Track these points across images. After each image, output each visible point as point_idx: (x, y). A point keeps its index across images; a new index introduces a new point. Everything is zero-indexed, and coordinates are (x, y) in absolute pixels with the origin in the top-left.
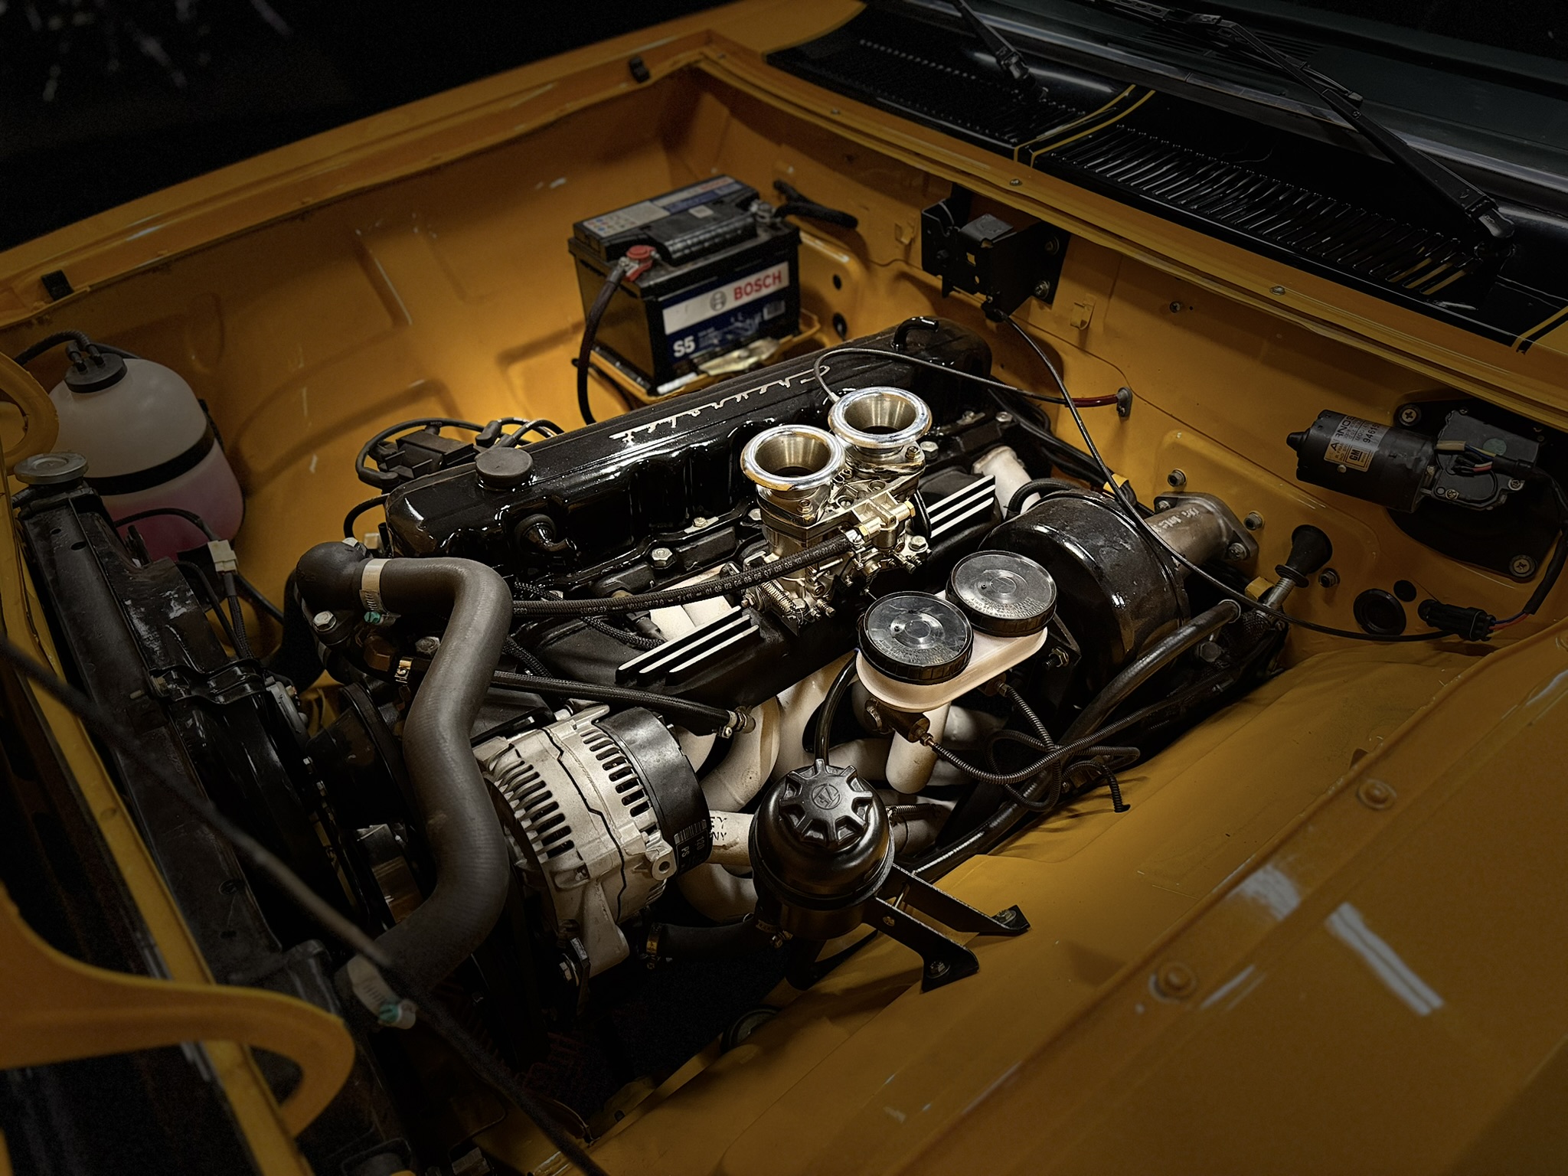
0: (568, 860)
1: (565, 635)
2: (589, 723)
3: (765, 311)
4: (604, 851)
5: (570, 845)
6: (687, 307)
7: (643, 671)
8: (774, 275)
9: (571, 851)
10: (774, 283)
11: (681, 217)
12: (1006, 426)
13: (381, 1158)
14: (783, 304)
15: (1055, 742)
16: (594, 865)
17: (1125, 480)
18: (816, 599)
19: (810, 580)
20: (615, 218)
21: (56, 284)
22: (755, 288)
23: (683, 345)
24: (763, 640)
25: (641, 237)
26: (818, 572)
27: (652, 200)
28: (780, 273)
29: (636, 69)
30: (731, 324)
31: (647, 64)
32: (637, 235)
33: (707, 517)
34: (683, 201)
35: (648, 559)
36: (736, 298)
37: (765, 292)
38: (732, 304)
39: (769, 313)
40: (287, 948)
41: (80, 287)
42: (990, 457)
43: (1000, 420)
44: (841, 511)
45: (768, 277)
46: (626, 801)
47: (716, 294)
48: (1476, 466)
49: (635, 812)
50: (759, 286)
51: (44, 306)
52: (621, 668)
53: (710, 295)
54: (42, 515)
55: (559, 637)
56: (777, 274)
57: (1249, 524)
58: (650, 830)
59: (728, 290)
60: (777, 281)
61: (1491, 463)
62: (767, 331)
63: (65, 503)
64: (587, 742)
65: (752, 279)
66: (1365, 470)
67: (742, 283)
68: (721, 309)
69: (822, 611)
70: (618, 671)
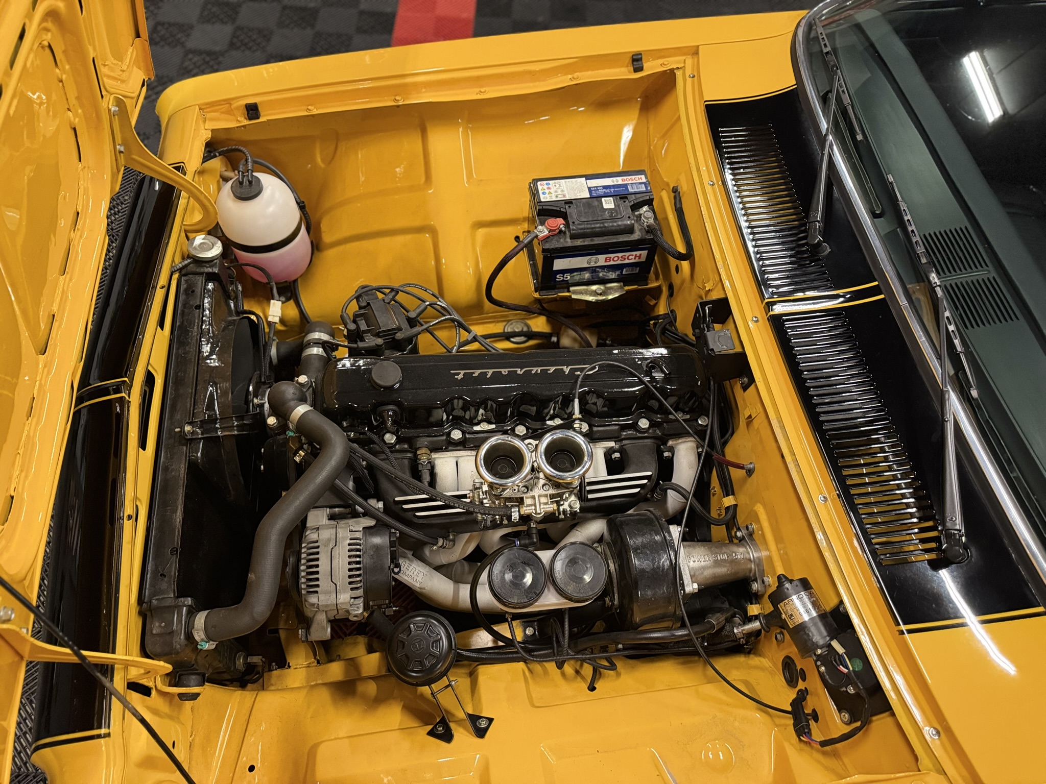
0: (313, 599)
2: (362, 529)
5: (317, 592)
6: (570, 262)
7: (405, 507)
9: (316, 595)
16: (322, 605)
21: (253, 110)
23: (563, 277)
25: (562, 210)
29: (637, 61)
30: (598, 272)
31: (645, 60)
32: (560, 208)
33: (490, 424)
34: (605, 187)
36: (606, 261)
38: (602, 263)
39: (626, 271)
40: (178, 597)
41: (264, 118)
42: (680, 441)
43: (700, 422)
44: (518, 495)
46: (351, 583)
47: (594, 258)
48: (841, 666)
49: (353, 589)
51: (242, 122)
52: (397, 499)
53: (589, 257)
57: (763, 581)
58: (357, 599)
59: (601, 257)
61: (847, 671)
63: (202, 274)
64: (349, 540)
65: (620, 255)
66: (791, 627)
67: (612, 255)
68: (593, 265)
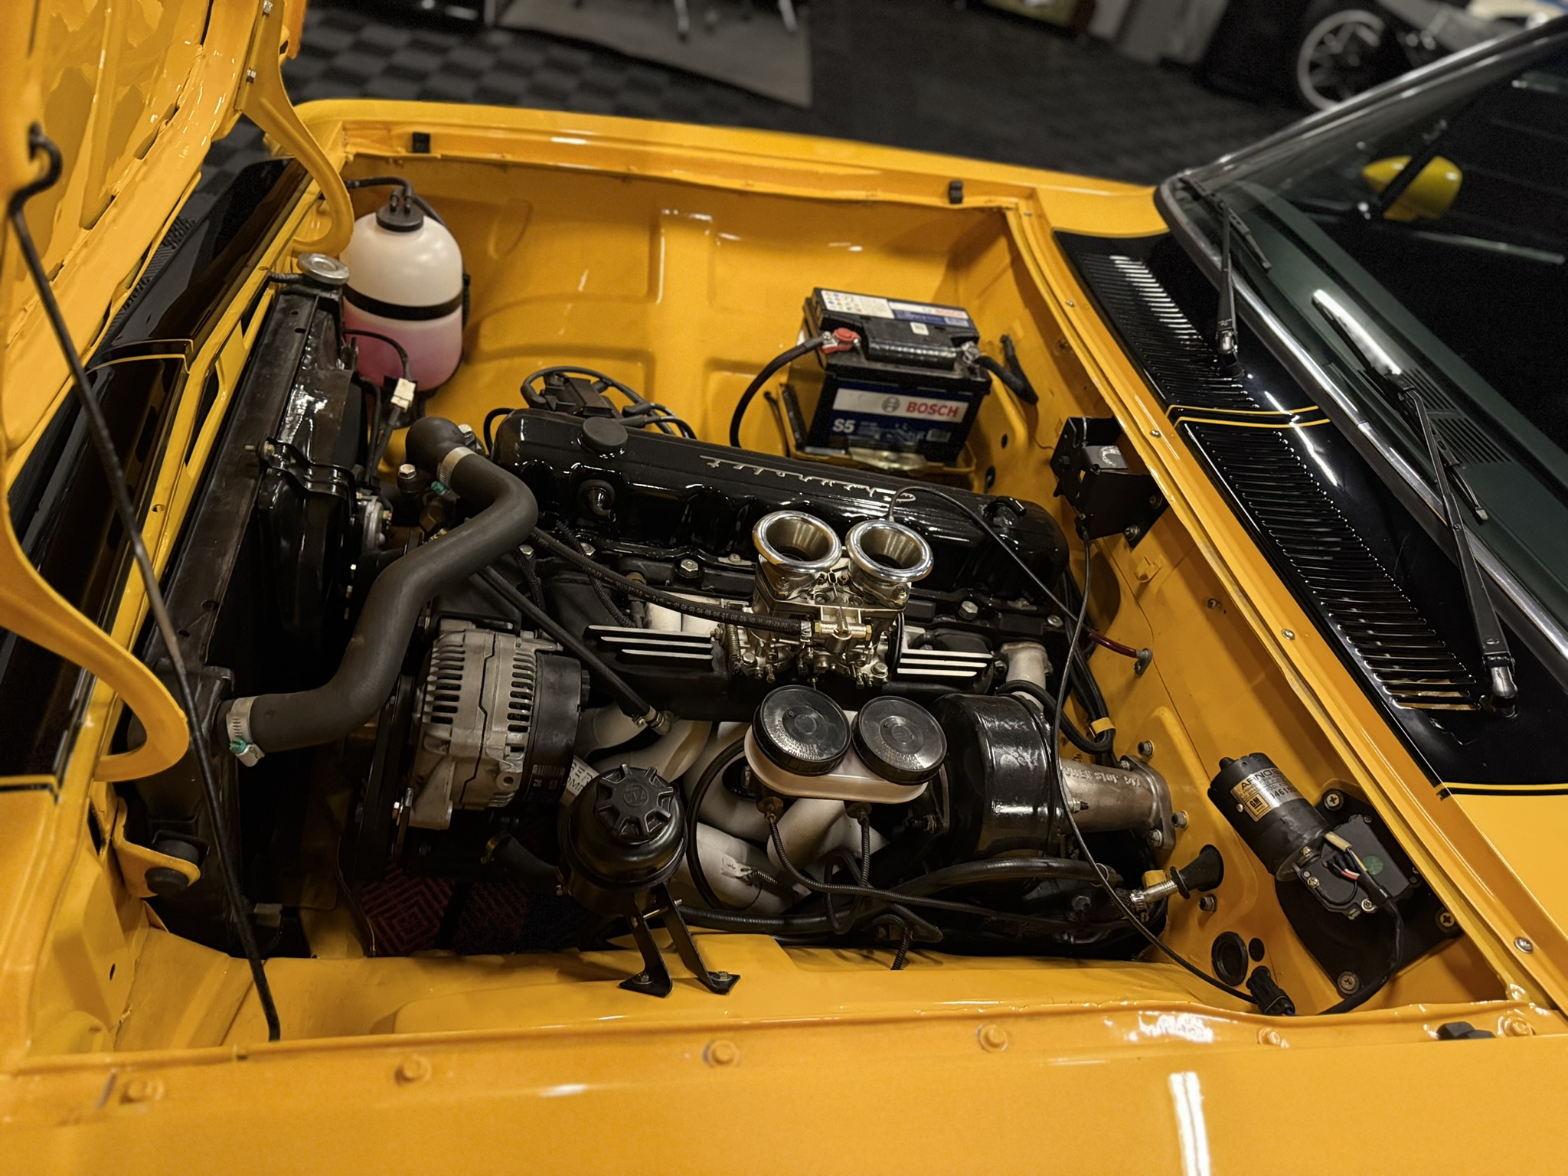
0: (441, 732)
1: (576, 581)
2: (533, 650)
3: (930, 433)
4: (470, 741)
5: (450, 721)
6: (860, 397)
7: (604, 638)
8: (951, 408)
9: (448, 726)
10: (948, 414)
11: (901, 325)
12: (1050, 629)
13: (185, 845)
14: (949, 435)
15: (870, 880)
16: (457, 745)
17: (1112, 727)
18: (767, 663)
19: (769, 646)
20: (849, 300)
21: (421, 142)
22: (929, 410)
23: (844, 424)
24: (712, 670)
25: (856, 324)
26: (778, 642)
27: (889, 300)
28: (957, 409)
29: (955, 191)
30: (894, 428)
31: (965, 191)
32: (854, 321)
33: (743, 558)
34: (913, 313)
35: (677, 563)
36: (908, 410)
37: (936, 417)
38: (902, 412)
40: (208, 664)
41: (436, 152)
42: (1020, 646)
43: (1050, 622)
44: (812, 603)
45: (946, 407)
46: (511, 717)
47: (893, 398)
48: (1346, 870)
49: (512, 729)
50: (933, 409)
51: (403, 152)
52: (591, 627)
53: (886, 396)
54: (295, 297)
55: (571, 581)
56: (954, 409)
57: (1175, 819)
58: (516, 749)
59: (905, 400)
60: (952, 414)
61: (1358, 875)
62: (922, 449)
63: (314, 297)
64: (515, 660)
66: (1256, 819)
67: (919, 400)
68: (890, 412)
69: (765, 673)
70: (588, 628)
